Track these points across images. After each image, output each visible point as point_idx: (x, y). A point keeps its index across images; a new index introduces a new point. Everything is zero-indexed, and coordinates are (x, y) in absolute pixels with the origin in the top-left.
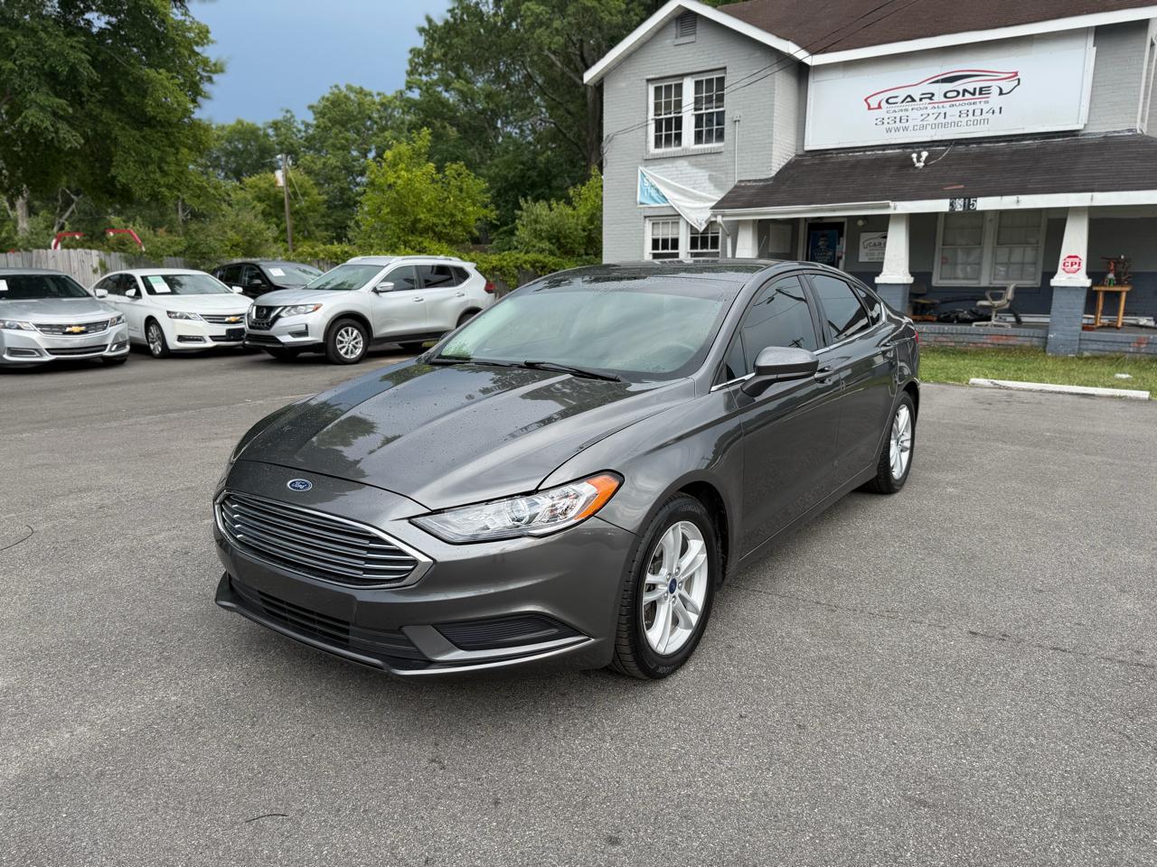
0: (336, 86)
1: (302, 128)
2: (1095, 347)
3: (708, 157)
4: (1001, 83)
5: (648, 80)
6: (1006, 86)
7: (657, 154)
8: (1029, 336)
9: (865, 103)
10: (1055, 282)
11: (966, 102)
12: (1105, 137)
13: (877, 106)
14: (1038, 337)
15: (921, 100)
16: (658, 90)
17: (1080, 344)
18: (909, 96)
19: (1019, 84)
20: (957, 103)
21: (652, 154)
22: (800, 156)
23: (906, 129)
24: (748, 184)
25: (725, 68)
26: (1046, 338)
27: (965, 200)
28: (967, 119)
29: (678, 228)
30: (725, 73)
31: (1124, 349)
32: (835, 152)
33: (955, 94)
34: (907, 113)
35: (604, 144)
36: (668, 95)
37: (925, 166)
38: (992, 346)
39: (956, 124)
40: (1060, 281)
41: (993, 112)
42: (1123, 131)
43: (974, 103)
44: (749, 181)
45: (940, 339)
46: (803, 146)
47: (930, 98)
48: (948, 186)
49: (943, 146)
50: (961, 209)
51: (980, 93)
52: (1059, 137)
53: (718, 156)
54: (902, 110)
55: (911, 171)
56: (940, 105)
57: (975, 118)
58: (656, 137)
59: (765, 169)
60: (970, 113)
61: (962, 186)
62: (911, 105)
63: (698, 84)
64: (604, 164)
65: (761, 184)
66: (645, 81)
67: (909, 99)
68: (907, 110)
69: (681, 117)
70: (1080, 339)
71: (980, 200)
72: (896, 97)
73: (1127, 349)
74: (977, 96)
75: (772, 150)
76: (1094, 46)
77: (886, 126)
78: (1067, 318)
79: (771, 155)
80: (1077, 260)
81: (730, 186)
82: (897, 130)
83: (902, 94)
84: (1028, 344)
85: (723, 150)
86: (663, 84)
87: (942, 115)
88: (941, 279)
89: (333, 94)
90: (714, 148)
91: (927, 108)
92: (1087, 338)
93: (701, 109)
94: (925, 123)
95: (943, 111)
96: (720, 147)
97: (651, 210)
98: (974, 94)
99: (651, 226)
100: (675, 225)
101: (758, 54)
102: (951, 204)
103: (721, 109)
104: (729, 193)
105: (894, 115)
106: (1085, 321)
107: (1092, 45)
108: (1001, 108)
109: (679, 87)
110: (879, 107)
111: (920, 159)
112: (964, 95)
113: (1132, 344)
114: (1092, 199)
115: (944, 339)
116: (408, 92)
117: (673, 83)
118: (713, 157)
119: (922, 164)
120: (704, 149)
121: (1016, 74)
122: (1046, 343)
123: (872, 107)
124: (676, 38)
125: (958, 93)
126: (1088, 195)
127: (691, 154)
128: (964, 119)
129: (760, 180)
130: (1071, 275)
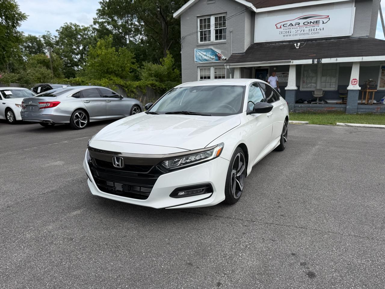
0: (66, 23)
1: (54, 38)
2: (362, 110)
3: (221, 45)
4: (323, 20)
5: (198, 17)
6: (325, 21)
7: (202, 44)
8: (340, 107)
9: (275, 26)
10: (349, 88)
11: (311, 26)
12: (359, 38)
13: (280, 27)
14: (343, 108)
15: (295, 25)
16: (201, 20)
17: (357, 110)
18: (291, 24)
19: (329, 20)
20: (308, 26)
21: (200, 44)
22: (252, 45)
23: (290, 35)
24: (236, 55)
25: (226, 13)
26: (346, 108)
27: (318, 59)
28: (312, 32)
29: (210, 71)
30: (227, 14)
31: (372, 111)
32: (265, 43)
33: (307, 23)
34: (290, 30)
35: (181, 40)
36: (205, 22)
37: (299, 48)
38: (326, 111)
39: (308, 34)
40: (350, 88)
41: (321, 30)
42: (365, 36)
43: (314, 26)
44: (236, 54)
45: (308, 109)
46: (254, 41)
47: (299, 25)
48: (310, 55)
49: (303, 41)
50: (316, 63)
51: (316, 23)
52: (343, 38)
53: (225, 45)
54: (289, 29)
55: (295, 50)
56: (302, 27)
57: (314, 32)
58: (201, 38)
59: (242, 49)
60: (313, 30)
61: (315, 55)
62: (291, 27)
63: (216, 19)
64: (182, 48)
65: (241, 54)
66: (196, 17)
67: (291, 25)
68: (290, 29)
69: (210, 30)
70: (357, 108)
71: (323, 60)
72: (287, 24)
73: (374, 111)
74: (315, 24)
75: (244, 43)
76: (355, 7)
77: (283, 34)
78: (353, 101)
79: (244, 44)
80: (356, 81)
81: (230, 55)
82: (287, 36)
83: (289, 23)
84: (339, 110)
85: (226, 42)
86: (203, 18)
87: (303, 31)
88: (303, 88)
89: (65, 26)
90: (223, 42)
91: (297, 28)
92: (360, 107)
93: (218, 28)
94: (297, 33)
95: (303, 29)
96: (225, 41)
97: (200, 64)
98: (314, 23)
99: (200, 69)
100: (209, 70)
101: (239, 7)
102: (313, 61)
103: (225, 28)
104: (230, 58)
105: (286, 30)
106: (359, 102)
107: (354, 6)
108: (323, 28)
109: (209, 20)
110: (281, 27)
111: (297, 46)
112: (310, 24)
113: (375, 109)
114: (362, 59)
115: (310, 109)
116: (94, 25)
117: (207, 18)
118: (223, 45)
119: (298, 47)
120: (219, 42)
121: (328, 16)
122: (346, 110)
123: (278, 28)
124: (208, 1)
125: (308, 23)
126: (361, 57)
127: (214, 44)
128: (311, 32)
129: (240, 53)
130: (354, 86)
